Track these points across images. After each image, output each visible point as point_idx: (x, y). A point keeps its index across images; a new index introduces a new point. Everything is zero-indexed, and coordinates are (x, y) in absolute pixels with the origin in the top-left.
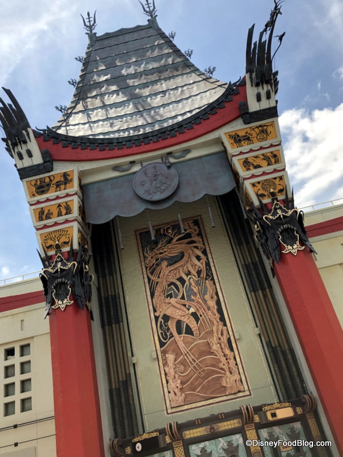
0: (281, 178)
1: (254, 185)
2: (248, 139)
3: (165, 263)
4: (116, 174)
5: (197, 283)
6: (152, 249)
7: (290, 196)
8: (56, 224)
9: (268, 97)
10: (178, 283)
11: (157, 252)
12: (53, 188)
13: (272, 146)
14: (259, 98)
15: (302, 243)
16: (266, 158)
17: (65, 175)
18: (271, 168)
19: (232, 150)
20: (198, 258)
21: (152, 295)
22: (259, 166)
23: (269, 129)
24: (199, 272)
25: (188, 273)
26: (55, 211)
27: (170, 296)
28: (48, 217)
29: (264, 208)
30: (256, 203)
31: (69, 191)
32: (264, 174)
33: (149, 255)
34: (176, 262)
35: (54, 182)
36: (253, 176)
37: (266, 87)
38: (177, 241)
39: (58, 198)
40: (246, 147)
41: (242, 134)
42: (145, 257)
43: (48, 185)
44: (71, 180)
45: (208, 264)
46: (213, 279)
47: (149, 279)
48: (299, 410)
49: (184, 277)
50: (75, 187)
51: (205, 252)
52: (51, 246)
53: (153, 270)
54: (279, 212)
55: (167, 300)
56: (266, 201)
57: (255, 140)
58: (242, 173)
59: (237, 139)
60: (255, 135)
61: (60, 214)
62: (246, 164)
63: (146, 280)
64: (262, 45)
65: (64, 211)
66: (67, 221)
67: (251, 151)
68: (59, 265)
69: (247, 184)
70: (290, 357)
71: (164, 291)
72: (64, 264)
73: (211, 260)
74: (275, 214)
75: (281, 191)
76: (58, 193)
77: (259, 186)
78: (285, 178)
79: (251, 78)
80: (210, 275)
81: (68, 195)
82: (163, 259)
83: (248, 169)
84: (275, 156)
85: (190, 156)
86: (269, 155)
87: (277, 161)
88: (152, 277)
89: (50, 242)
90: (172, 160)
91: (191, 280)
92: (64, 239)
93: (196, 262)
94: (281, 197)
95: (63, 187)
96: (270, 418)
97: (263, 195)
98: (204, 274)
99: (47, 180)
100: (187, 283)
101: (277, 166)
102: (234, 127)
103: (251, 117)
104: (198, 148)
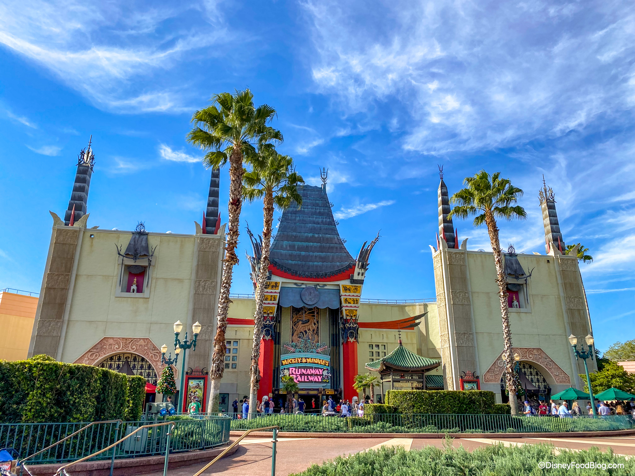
0: (356, 310)
1: (346, 310)
2: (350, 290)
3: (301, 322)
4: (295, 286)
5: (312, 335)
6: (296, 314)
7: (357, 319)
8: (269, 303)
9: (362, 275)
10: (304, 333)
11: (299, 316)
12: (270, 287)
13: (357, 296)
14: (359, 274)
15: (355, 339)
16: (354, 301)
17: (276, 283)
18: (354, 305)
19: (342, 293)
20: (315, 324)
21: (293, 335)
22: (349, 303)
23: (359, 288)
24: (314, 330)
25: (309, 330)
26: (269, 298)
27: (300, 337)
28: (266, 300)
29: (346, 321)
30: (345, 318)
31: (276, 291)
32: (351, 307)
33: (295, 316)
34: (305, 323)
35: (271, 285)
36: (347, 306)
37: (363, 271)
38: (308, 313)
39: (271, 292)
40: (347, 294)
41: (348, 287)
42: (293, 317)
43: (268, 286)
44: (278, 286)
45: (318, 328)
46: (318, 335)
47: (293, 327)
48: (336, 393)
49: (307, 331)
50: (279, 291)
51: (318, 322)
52: (265, 312)
53: (295, 324)
54: (351, 324)
55: (298, 339)
56: (348, 318)
57: (352, 291)
58: (344, 304)
59: (346, 289)
60: (352, 289)
61: (271, 300)
62: (346, 300)
63: (291, 327)
64: (367, 250)
65: (273, 299)
66: (273, 304)
67: (349, 295)
68: (268, 322)
69: (344, 309)
70: (338, 374)
71: (298, 335)
72: (270, 322)
73: (319, 326)
74: (350, 325)
75: (355, 315)
76: (272, 291)
77: (348, 311)
78: (358, 311)
79: (359, 265)
80: (317, 333)
81: (275, 292)
82: (300, 320)
83: (346, 303)
84: (357, 301)
85: (326, 287)
86: (355, 299)
87: (357, 303)
88: (294, 327)
89: (265, 311)
90: (318, 287)
91: (310, 333)
92: (271, 311)
93: (313, 325)
94: (354, 318)
95: (274, 288)
96: (327, 393)
97: (348, 315)
98: (315, 332)
99: (268, 283)
100: (308, 334)
101: (356, 305)
102: (346, 283)
103: (353, 281)
104: (330, 285)
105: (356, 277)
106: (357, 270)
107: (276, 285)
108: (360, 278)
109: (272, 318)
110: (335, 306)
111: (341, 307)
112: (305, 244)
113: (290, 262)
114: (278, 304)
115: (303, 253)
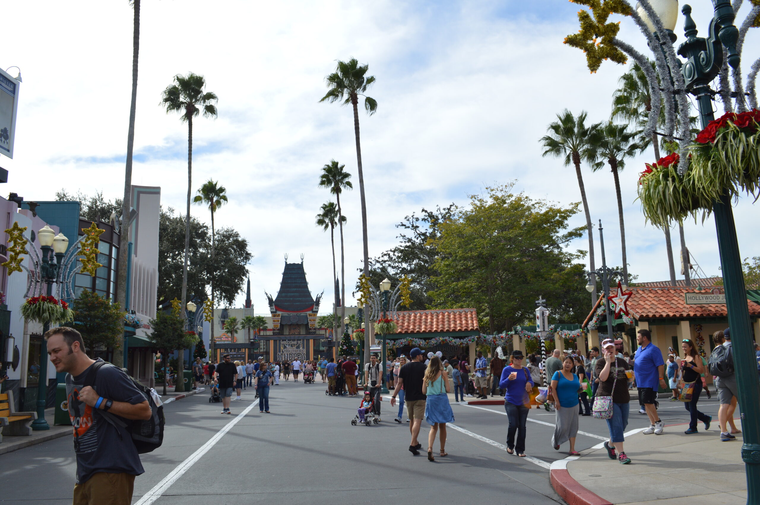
2: (311, 316)
4: (287, 315)
6: (291, 327)
8: (276, 323)
12: (276, 316)
18: (314, 322)
19: (308, 317)
22: (312, 321)
25: (296, 332)
32: (312, 323)
36: (310, 323)
38: (295, 326)
41: (311, 314)
50: (280, 318)
54: (312, 330)
60: (313, 315)
61: (278, 321)
64: (319, 297)
66: (278, 323)
67: (311, 318)
75: (314, 326)
76: (277, 318)
77: (311, 325)
79: (316, 304)
82: (292, 329)
83: (310, 321)
85: (301, 315)
86: (314, 319)
88: (289, 331)
90: (298, 315)
92: (277, 326)
94: (313, 328)
97: (311, 327)
102: (310, 312)
103: (313, 312)
104: (303, 314)
105: (314, 310)
106: (315, 307)
107: (279, 315)
108: (316, 310)
109: (278, 330)
110: (306, 323)
111: (308, 323)
112: (292, 294)
113: (286, 304)
114: (280, 323)
115: (291, 299)
